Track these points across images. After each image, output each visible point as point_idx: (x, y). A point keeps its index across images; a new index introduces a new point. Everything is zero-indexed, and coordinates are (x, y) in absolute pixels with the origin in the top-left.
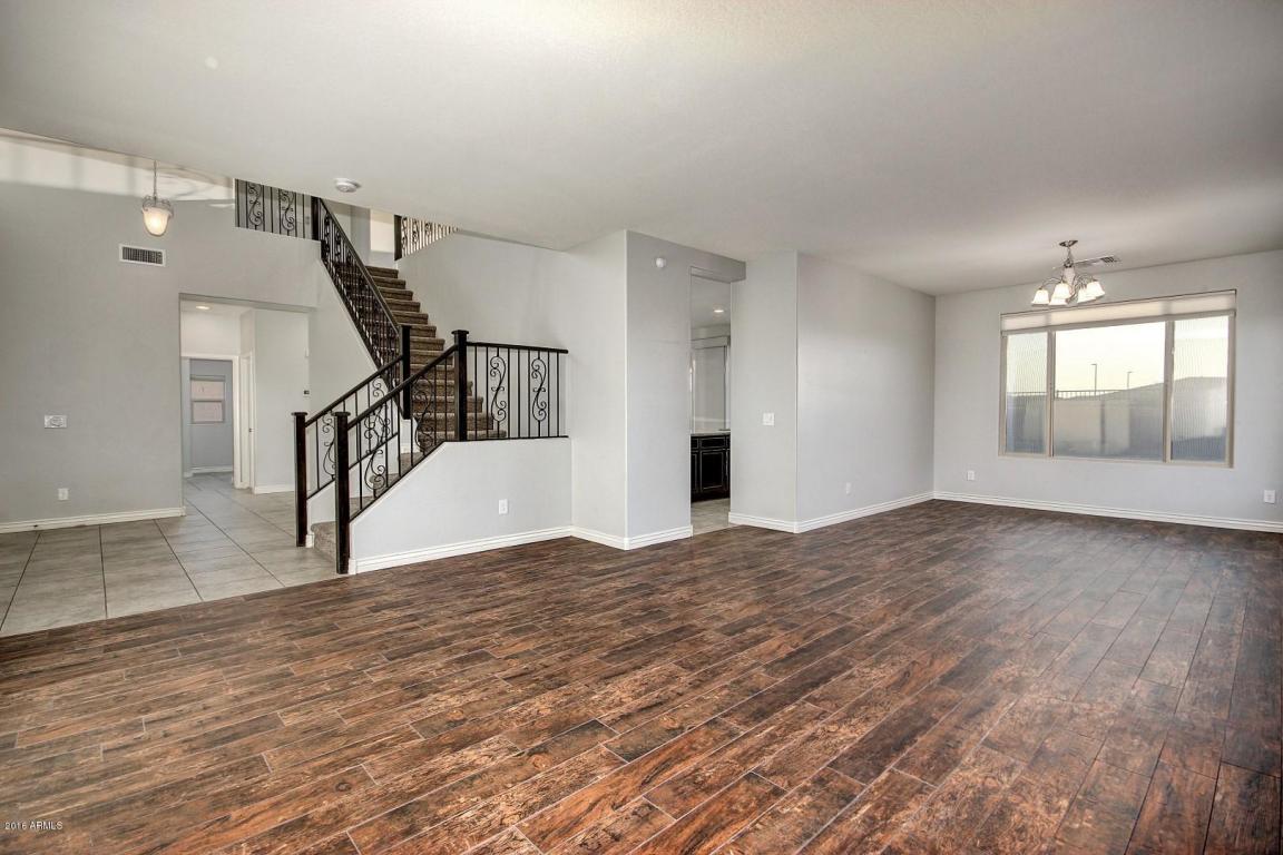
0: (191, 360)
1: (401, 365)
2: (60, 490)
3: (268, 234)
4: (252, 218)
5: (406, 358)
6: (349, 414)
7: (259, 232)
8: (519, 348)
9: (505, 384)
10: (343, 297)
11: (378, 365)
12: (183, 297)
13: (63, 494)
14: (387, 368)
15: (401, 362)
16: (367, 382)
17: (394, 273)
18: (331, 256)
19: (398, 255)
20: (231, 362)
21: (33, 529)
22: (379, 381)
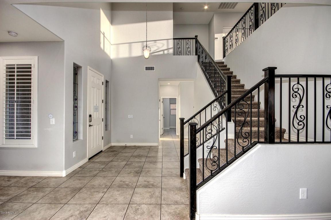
0: (170, 99)
1: (226, 95)
2: (131, 135)
3: (183, 56)
4: (178, 53)
5: (229, 92)
6: (197, 124)
7: (180, 56)
8: (315, 76)
9: (304, 103)
10: (204, 72)
11: (216, 96)
12: (159, 80)
13: (132, 136)
14: (220, 97)
15: (227, 94)
16: (210, 104)
17: (223, 63)
18: (201, 60)
19: (224, 56)
20: (176, 98)
21: (125, 145)
22: (216, 103)
